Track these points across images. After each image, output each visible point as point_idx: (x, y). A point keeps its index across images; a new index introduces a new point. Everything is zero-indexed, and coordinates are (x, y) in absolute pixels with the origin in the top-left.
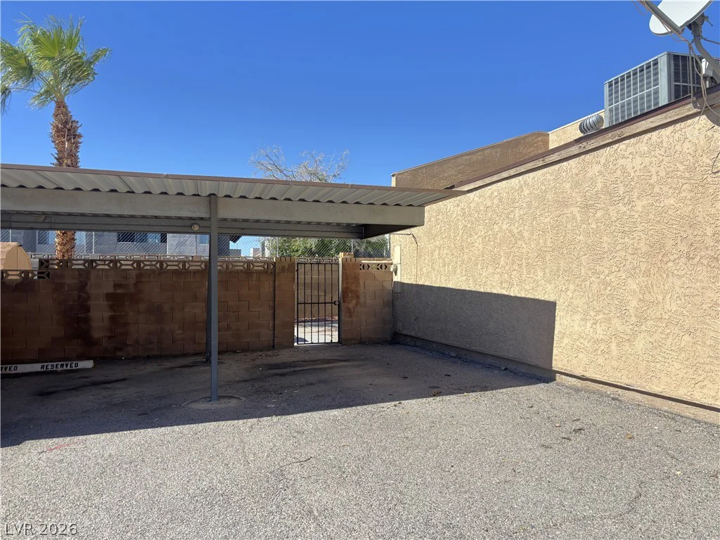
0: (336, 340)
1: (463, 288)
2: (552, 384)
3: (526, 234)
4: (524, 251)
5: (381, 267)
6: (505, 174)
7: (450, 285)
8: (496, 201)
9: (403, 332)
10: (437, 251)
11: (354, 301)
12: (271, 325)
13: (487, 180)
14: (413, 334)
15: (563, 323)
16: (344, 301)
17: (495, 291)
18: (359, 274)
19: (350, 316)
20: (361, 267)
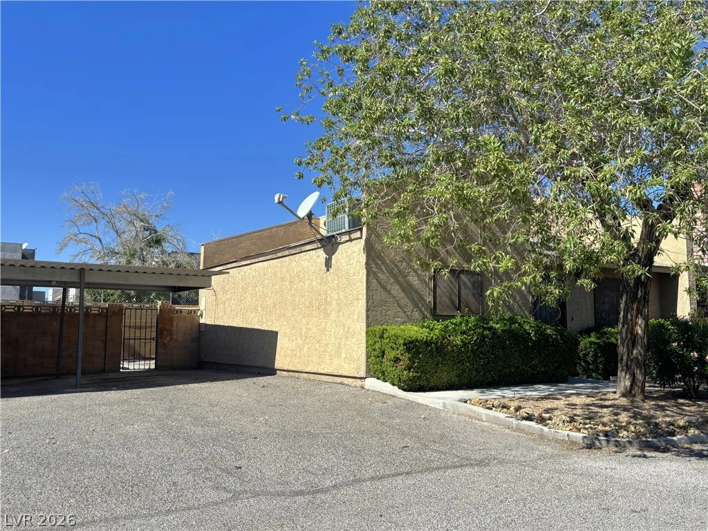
0: (153, 367)
1: (241, 326)
2: (276, 376)
3: (269, 294)
4: (268, 303)
5: (191, 312)
6: (261, 259)
7: (234, 325)
8: (257, 273)
9: (206, 360)
10: (228, 302)
11: (168, 338)
12: (103, 355)
13: (253, 261)
14: (211, 360)
15: (281, 342)
16: (161, 338)
17: (255, 327)
18: (173, 317)
19: (165, 349)
20: (175, 312)
